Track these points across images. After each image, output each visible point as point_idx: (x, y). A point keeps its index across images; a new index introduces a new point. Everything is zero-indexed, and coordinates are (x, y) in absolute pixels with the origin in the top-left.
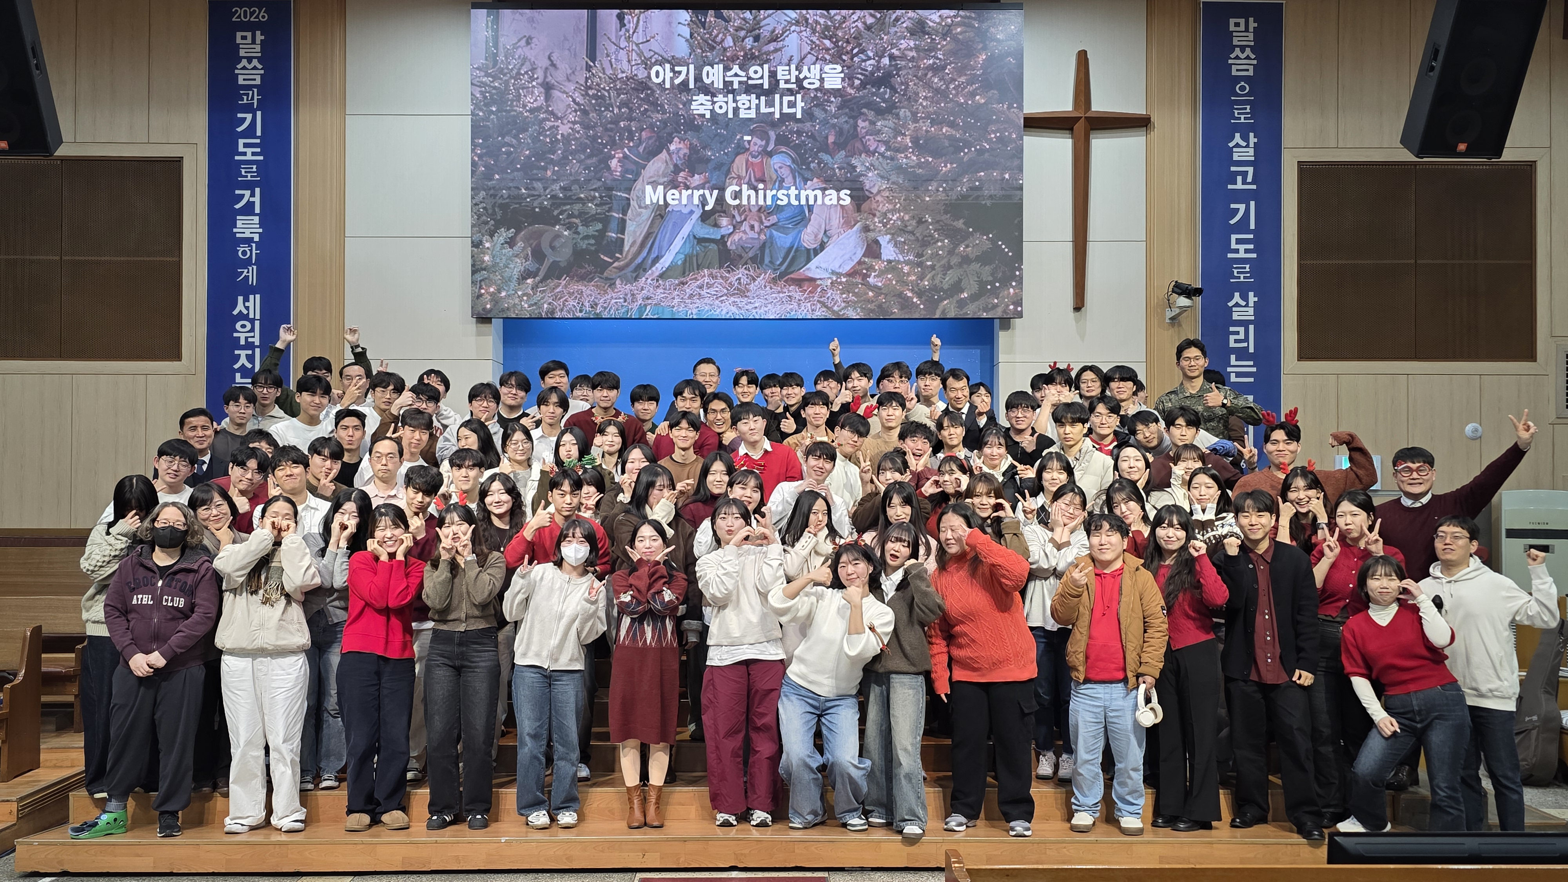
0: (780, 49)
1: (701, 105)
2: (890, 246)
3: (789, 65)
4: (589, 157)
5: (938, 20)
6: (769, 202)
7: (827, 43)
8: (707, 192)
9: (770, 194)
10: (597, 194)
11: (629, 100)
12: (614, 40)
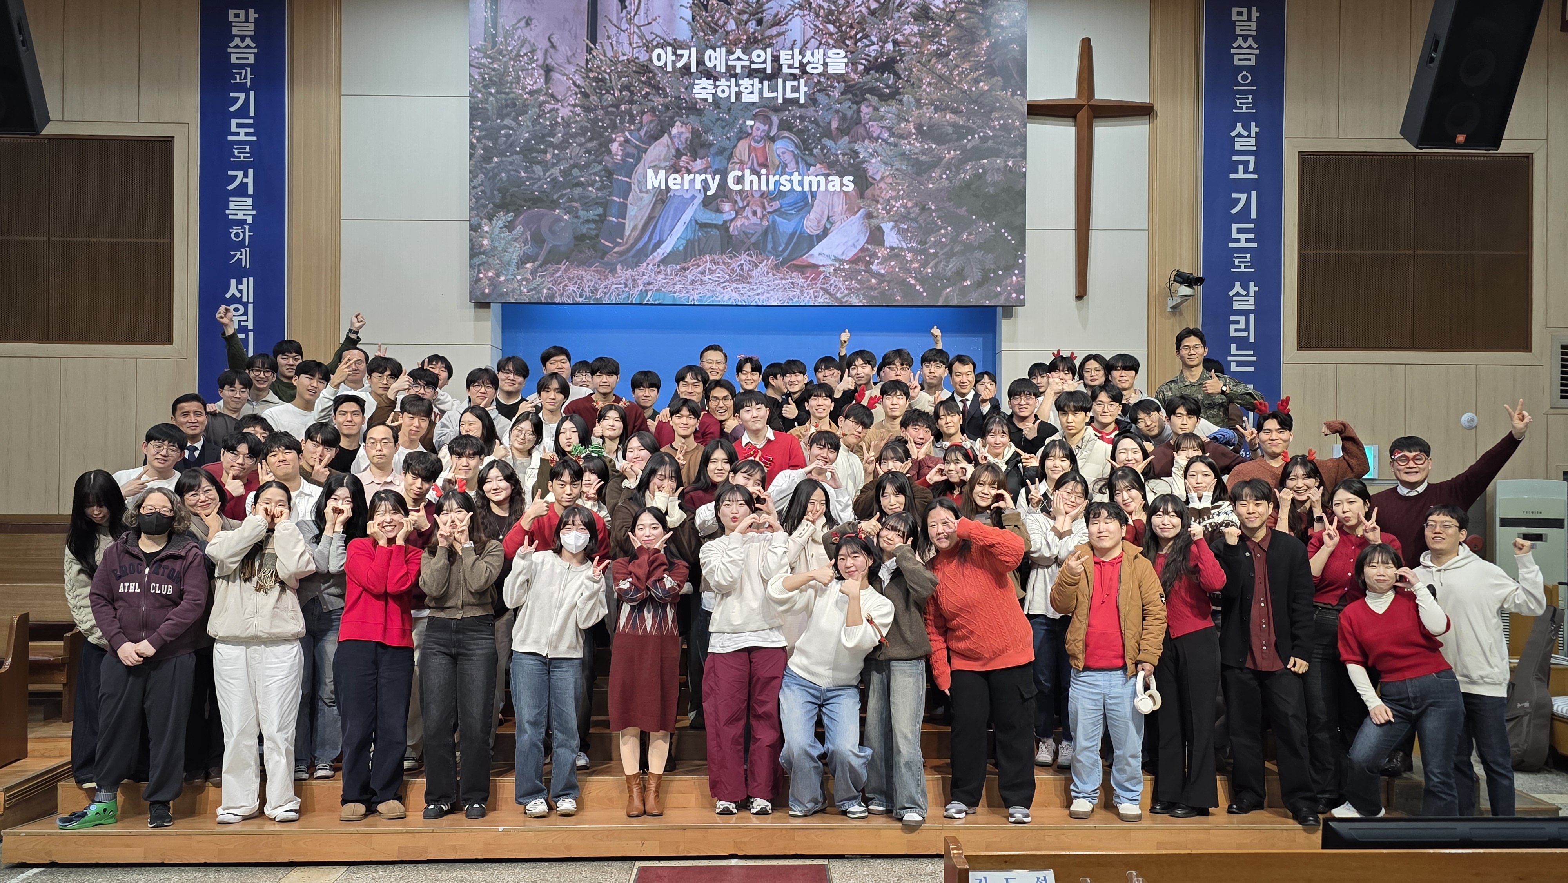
0: (783, 33)
1: (703, 89)
2: (894, 233)
3: (792, 49)
4: (591, 140)
5: (942, 6)
6: (772, 188)
7: (831, 27)
8: (709, 177)
9: (772, 179)
10: (597, 178)
11: (631, 84)
12: (615, 22)
